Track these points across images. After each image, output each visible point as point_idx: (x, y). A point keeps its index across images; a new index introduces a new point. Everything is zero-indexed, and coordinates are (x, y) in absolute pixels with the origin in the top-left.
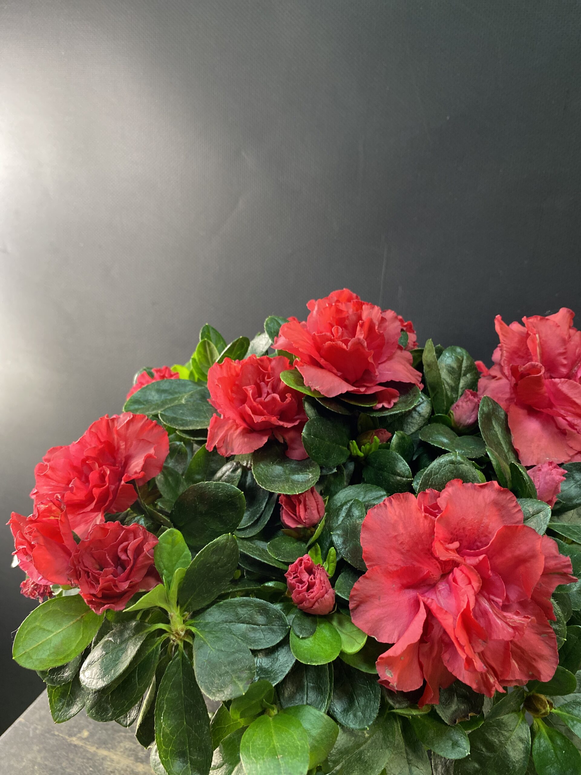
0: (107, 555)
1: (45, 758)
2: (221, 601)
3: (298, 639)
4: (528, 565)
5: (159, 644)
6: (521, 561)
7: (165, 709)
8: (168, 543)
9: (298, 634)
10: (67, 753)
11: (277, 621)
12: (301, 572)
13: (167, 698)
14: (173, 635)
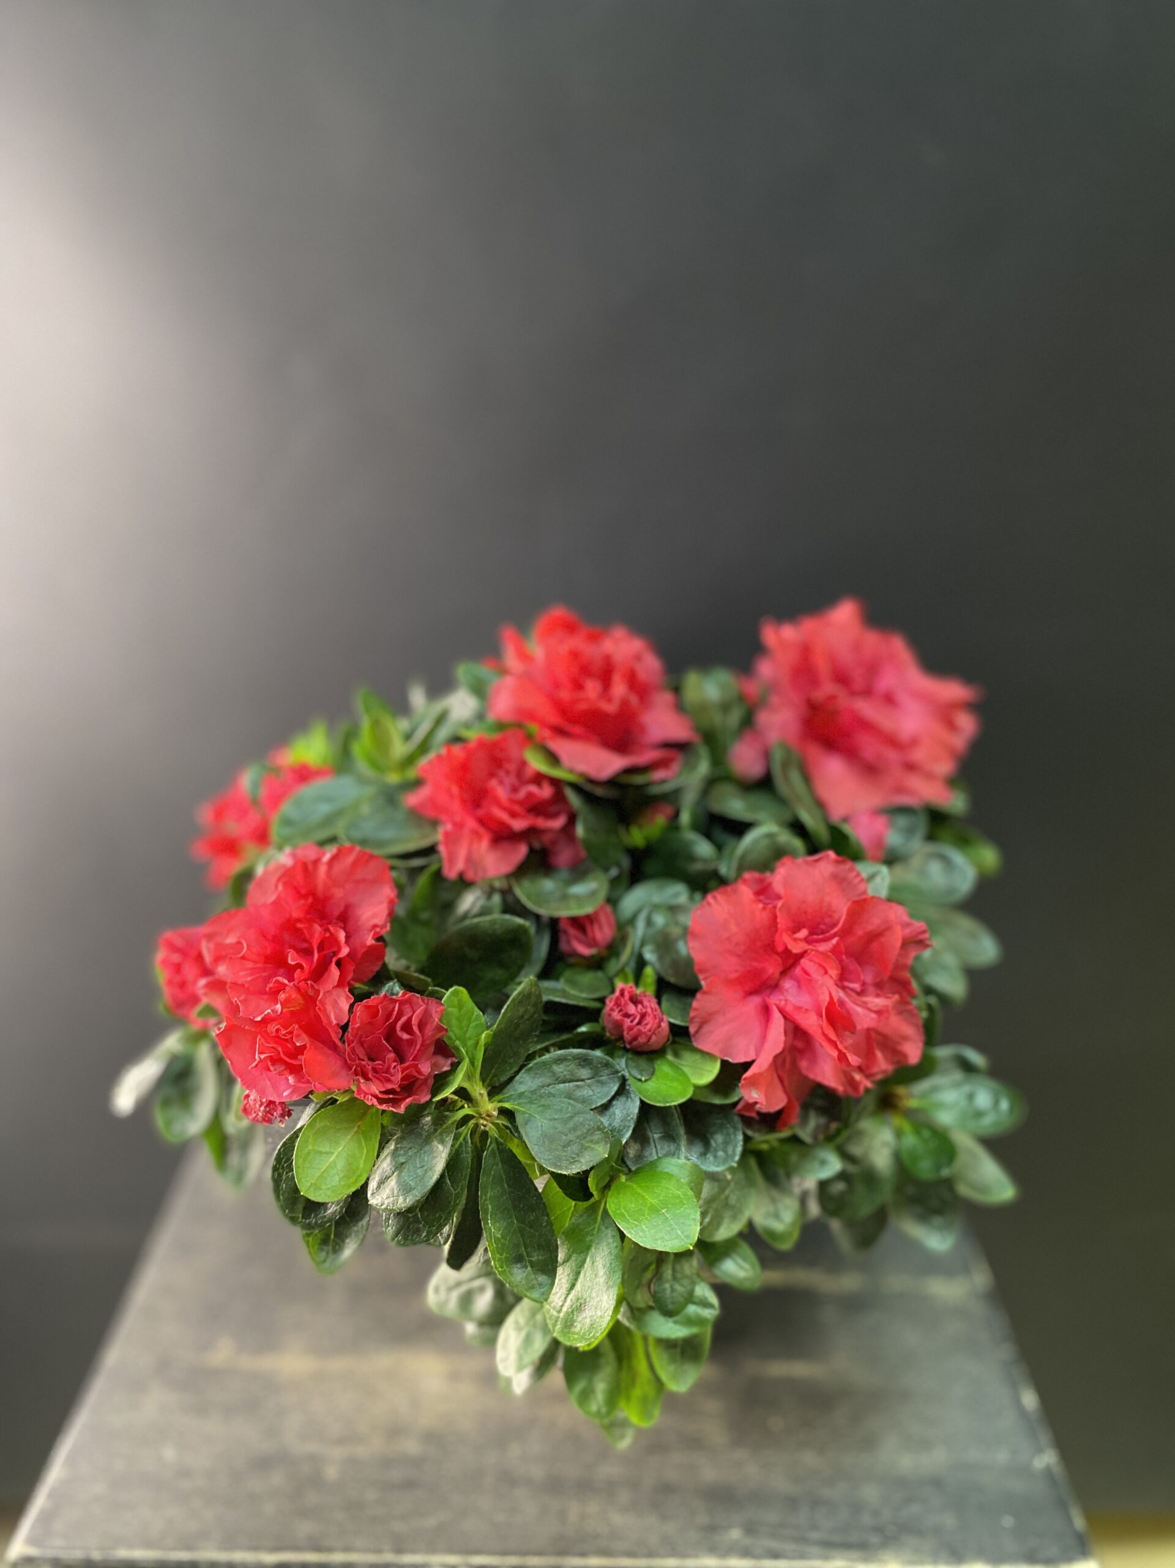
0: (382, 1039)
2: (529, 1064)
3: (640, 1083)
4: (883, 939)
5: (467, 1134)
6: (874, 936)
7: (490, 1210)
8: (454, 1007)
9: (639, 1077)
11: (605, 1070)
12: (626, 1004)
13: (491, 1196)
14: (482, 1118)
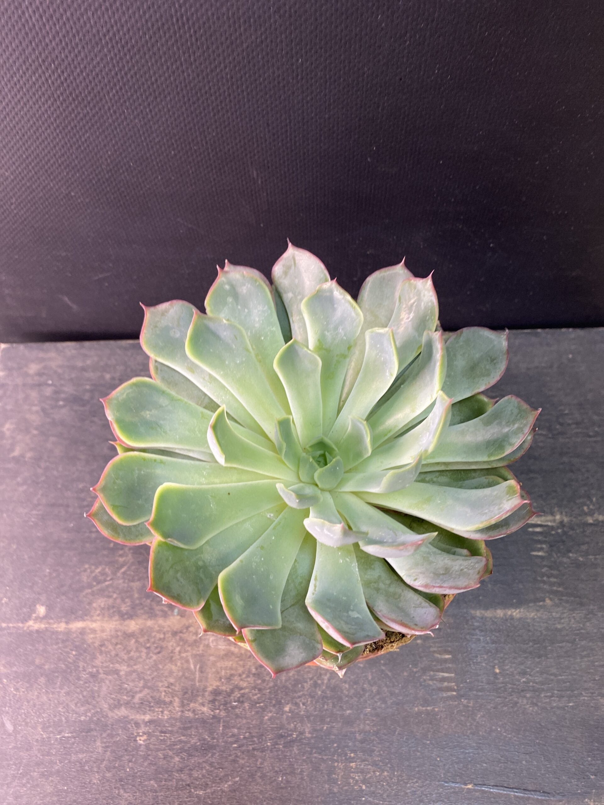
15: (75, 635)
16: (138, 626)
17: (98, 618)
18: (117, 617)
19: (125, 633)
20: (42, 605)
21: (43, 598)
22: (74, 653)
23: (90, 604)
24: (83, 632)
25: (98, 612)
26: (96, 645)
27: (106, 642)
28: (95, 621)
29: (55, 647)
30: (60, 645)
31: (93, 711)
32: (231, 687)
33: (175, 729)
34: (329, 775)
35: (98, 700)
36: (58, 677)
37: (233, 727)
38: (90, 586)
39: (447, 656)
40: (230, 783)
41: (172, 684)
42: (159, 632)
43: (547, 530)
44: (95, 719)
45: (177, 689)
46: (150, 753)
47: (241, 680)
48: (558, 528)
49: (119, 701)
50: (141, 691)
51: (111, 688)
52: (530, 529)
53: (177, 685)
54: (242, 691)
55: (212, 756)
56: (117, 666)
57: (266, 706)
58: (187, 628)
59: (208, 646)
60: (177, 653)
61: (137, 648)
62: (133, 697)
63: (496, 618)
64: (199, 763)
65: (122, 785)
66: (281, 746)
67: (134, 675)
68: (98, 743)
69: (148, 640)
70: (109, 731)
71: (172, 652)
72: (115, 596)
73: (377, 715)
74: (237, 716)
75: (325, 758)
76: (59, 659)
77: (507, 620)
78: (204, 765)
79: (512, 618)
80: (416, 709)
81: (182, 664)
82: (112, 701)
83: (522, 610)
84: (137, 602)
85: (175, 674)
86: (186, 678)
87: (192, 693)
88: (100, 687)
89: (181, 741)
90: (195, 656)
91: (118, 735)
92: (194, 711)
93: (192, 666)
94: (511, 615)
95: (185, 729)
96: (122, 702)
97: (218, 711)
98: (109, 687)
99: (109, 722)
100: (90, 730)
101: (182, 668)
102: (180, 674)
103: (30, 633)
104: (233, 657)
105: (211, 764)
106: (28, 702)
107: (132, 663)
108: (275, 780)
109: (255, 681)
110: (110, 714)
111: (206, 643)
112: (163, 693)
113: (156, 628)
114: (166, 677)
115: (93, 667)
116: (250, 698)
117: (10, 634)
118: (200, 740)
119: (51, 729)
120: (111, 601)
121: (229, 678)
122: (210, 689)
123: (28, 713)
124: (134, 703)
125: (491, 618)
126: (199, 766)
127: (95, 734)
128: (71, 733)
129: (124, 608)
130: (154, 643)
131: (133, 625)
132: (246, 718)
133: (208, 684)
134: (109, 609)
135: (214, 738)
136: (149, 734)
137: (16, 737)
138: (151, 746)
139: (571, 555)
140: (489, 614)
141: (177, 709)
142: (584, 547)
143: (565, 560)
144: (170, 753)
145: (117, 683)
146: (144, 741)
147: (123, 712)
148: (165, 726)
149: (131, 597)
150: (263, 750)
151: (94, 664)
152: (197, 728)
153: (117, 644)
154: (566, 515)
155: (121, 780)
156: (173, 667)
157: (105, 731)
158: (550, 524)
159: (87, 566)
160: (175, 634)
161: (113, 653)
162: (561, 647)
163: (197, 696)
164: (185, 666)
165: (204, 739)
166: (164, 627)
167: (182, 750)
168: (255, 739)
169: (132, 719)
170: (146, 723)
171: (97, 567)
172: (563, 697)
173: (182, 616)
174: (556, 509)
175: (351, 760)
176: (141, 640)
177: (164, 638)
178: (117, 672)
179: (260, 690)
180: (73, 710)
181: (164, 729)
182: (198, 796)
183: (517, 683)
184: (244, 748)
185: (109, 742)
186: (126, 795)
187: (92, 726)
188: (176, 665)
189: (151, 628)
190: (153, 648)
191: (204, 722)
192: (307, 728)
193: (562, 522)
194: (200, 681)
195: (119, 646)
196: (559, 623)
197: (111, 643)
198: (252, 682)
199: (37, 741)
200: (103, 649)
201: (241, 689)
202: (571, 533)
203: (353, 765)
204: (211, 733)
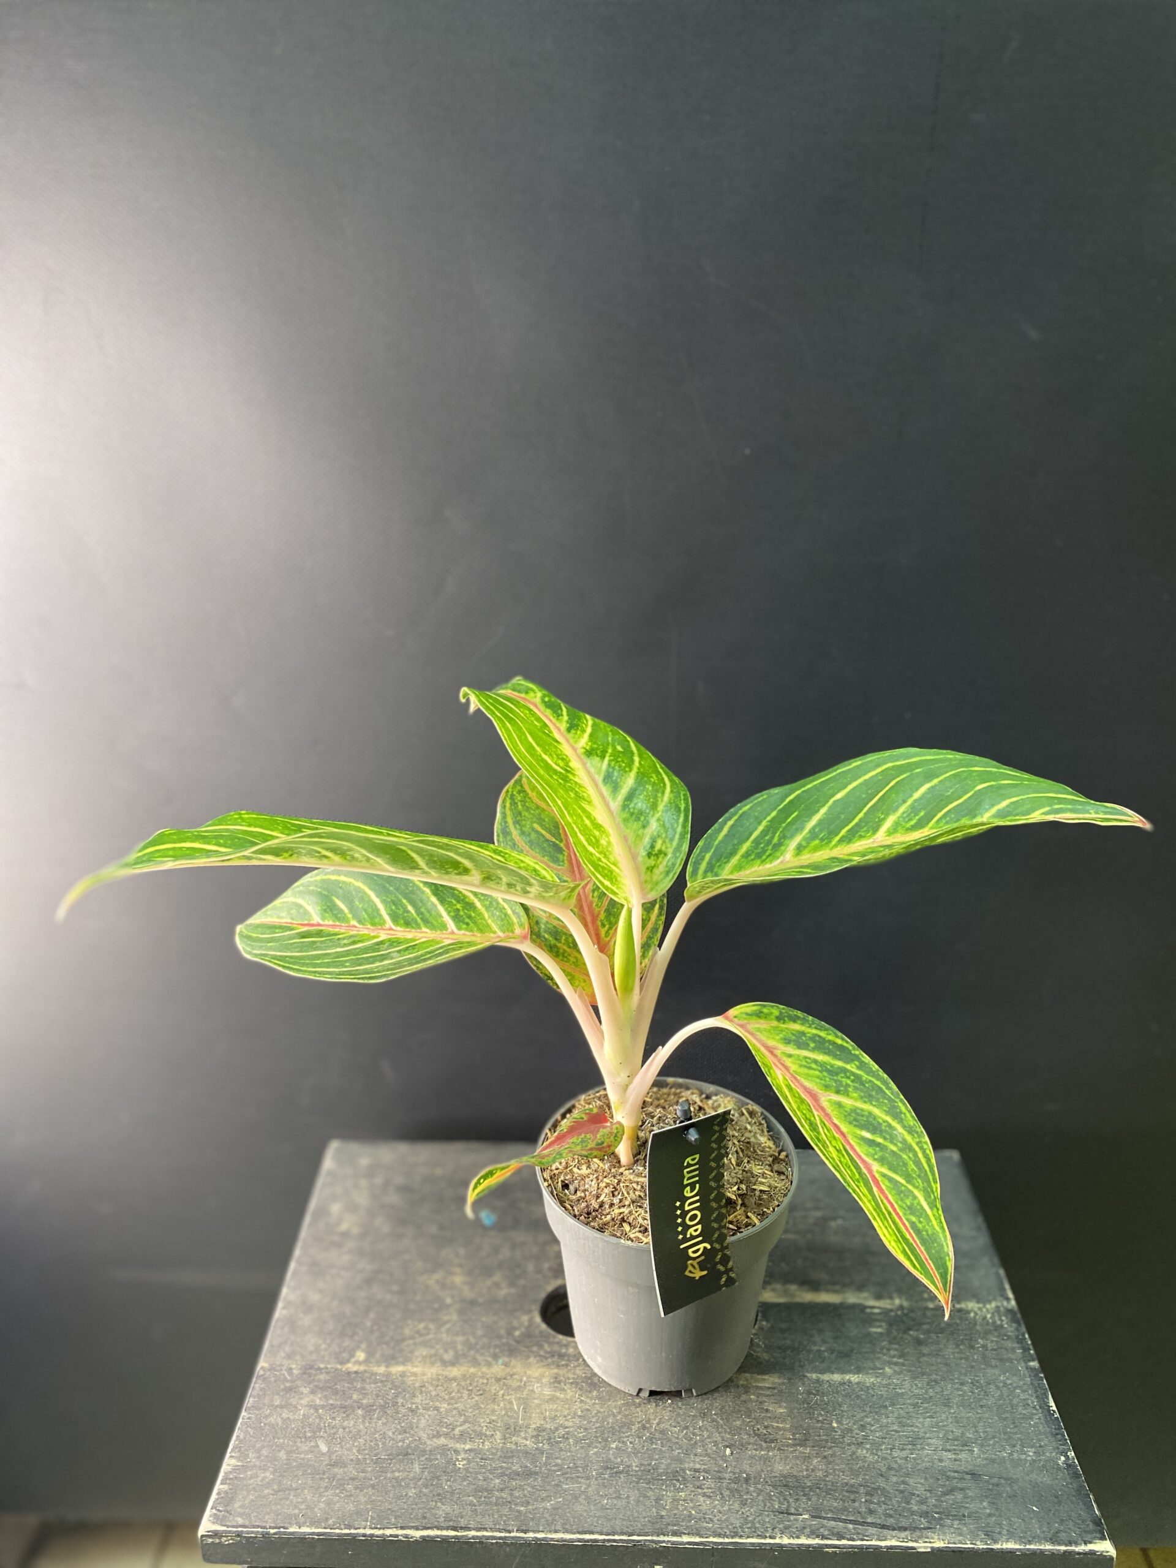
1: (326, 1397)
10: (352, 1384)
15: (394, 1377)
16: (460, 1373)
17: (419, 1364)
18: (439, 1364)
19: (446, 1377)
20: (363, 1351)
21: (363, 1346)
22: (393, 1391)
23: (412, 1352)
24: (403, 1375)
25: (419, 1359)
26: (417, 1385)
27: (426, 1384)
28: (416, 1366)
29: (373, 1386)
30: (379, 1384)
31: (410, 1439)
32: (555, 1425)
33: (496, 1457)
34: (658, 1500)
35: (416, 1430)
36: (375, 1410)
37: (556, 1458)
38: (412, 1338)
39: (782, 1411)
40: (552, 1502)
41: (493, 1421)
42: (481, 1377)
43: (886, 1312)
44: (413, 1445)
45: (499, 1425)
46: (468, 1475)
47: (566, 1420)
48: (898, 1309)
49: (438, 1432)
50: (461, 1425)
51: (430, 1422)
52: (868, 1310)
53: (499, 1421)
54: (567, 1430)
55: (534, 1481)
56: (437, 1404)
57: (592, 1443)
58: (511, 1376)
59: (533, 1391)
60: (501, 1396)
61: (459, 1391)
62: (453, 1429)
63: (832, 1380)
64: (520, 1485)
65: (440, 1499)
66: (606, 1476)
67: (454, 1412)
68: (417, 1466)
69: (471, 1384)
70: (427, 1456)
71: (495, 1395)
72: (438, 1347)
73: (707, 1455)
74: (561, 1450)
75: (653, 1487)
76: (377, 1396)
77: (845, 1383)
78: (525, 1487)
79: (850, 1382)
80: (750, 1452)
81: (505, 1405)
82: (431, 1432)
83: (861, 1376)
84: (461, 1352)
85: (497, 1413)
86: (508, 1416)
87: (515, 1429)
88: (420, 1420)
89: (502, 1467)
90: (520, 1398)
91: (437, 1459)
92: (516, 1444)
93: (516, 1408)
94: (849, 1379)
95: (505, 1457)
96: (441, 1433)
97: (541, 1445)
98: (428, 1421)
99: (427, 1449)
100: (407, 1454)
101: (505, 1408)
102: (503, 1412)
103: (349, 1373)
104: (558, 1402)
105: (533, 1487)
106: (344, 1429)
107: (453, 1401)
108: (600, 1502)
109: (580, 1421)
110: (429, 1442)
111: (531, 1388)
112: (485, 1428)
113: (479, 1373)
114: (488, 1414)
115: (413, 1403)
116: (575, 1436)
117: (327, 1373)
118: (521, 1467)
119: (367, 1452)
120: (433, 1351)
121: (554, 1418)
122: (534, 1426)
123: (344, 1437)
124: (454, 1435)
125: (828, 1381)
126: (521, 1488)
127: (413, 1457)
128: (388, 1455)
129: (447, 1357)
130: (477, 1386)
131: (455, 1372)
132: (570, 1451)
133: (531, 1423)
134: (431, 1356)
135: (536, 1467)
136: (469, 1461)
137: (330, 1457)
138: (471, 1470)
139: (911, 1332)
140: (826, 1377)
141: (499, 1441)
142: (925, 1327)
143: (906, 1336)
144: (491, 1476)
145: (437, 1417)
146: (463, 1465)
147: (442, 1441)
148: (485, 1454)
149: (454, 1348)
150: (588, 1478)
151: (413, 1401)
152: (519, 1457)
153: (438, 1386)
154: (907, 1300)
155: (439, 1495)
156: (496, 1407)
157: (423, 1456)
158: (889, 1307)
159: (410, 1322)
160: (498, 1380)
161: (434, 1393)
162: (901, 1408)
163: (520, 1431)
164: (508, 1407)
165: (526, 1467)
166: (487, 1374)
167: (503, 1474)
168: (580, 1469)
169: (452, 1448)
170: (466, 1451)
171: (421, 1321)
172: (905, 1450)
173: (506, 1366)
174: (895, 1295)
175: (679, 1490)
176: (463, 1383)
177: (487, 1383)
178: (437, 1409)
179: (586, 1429)
180: (390, 1437)
181: (485, 1457)
182: (519, 1511)
183: (858, 1436)
184: (567, 1476)
185: (427, 1465)
186: (444, 1507)
187: (410, 1451)
188: (499, 1406)
189: (474, 1375)
190: (474, 1391)
191: (526, 1453)
192: (635, 1463)
193: (901, 1307)
194: (523, 1419)
195: (440, 1388)
196: (900, 1389)
197: (432, 1385)
198: (578, 1422)
199: (352, 1460)
200: (423, 1389)
201: (567, 1428)
202: (911, 1314)
203: (682, 1494)
204: (533, 1462)
